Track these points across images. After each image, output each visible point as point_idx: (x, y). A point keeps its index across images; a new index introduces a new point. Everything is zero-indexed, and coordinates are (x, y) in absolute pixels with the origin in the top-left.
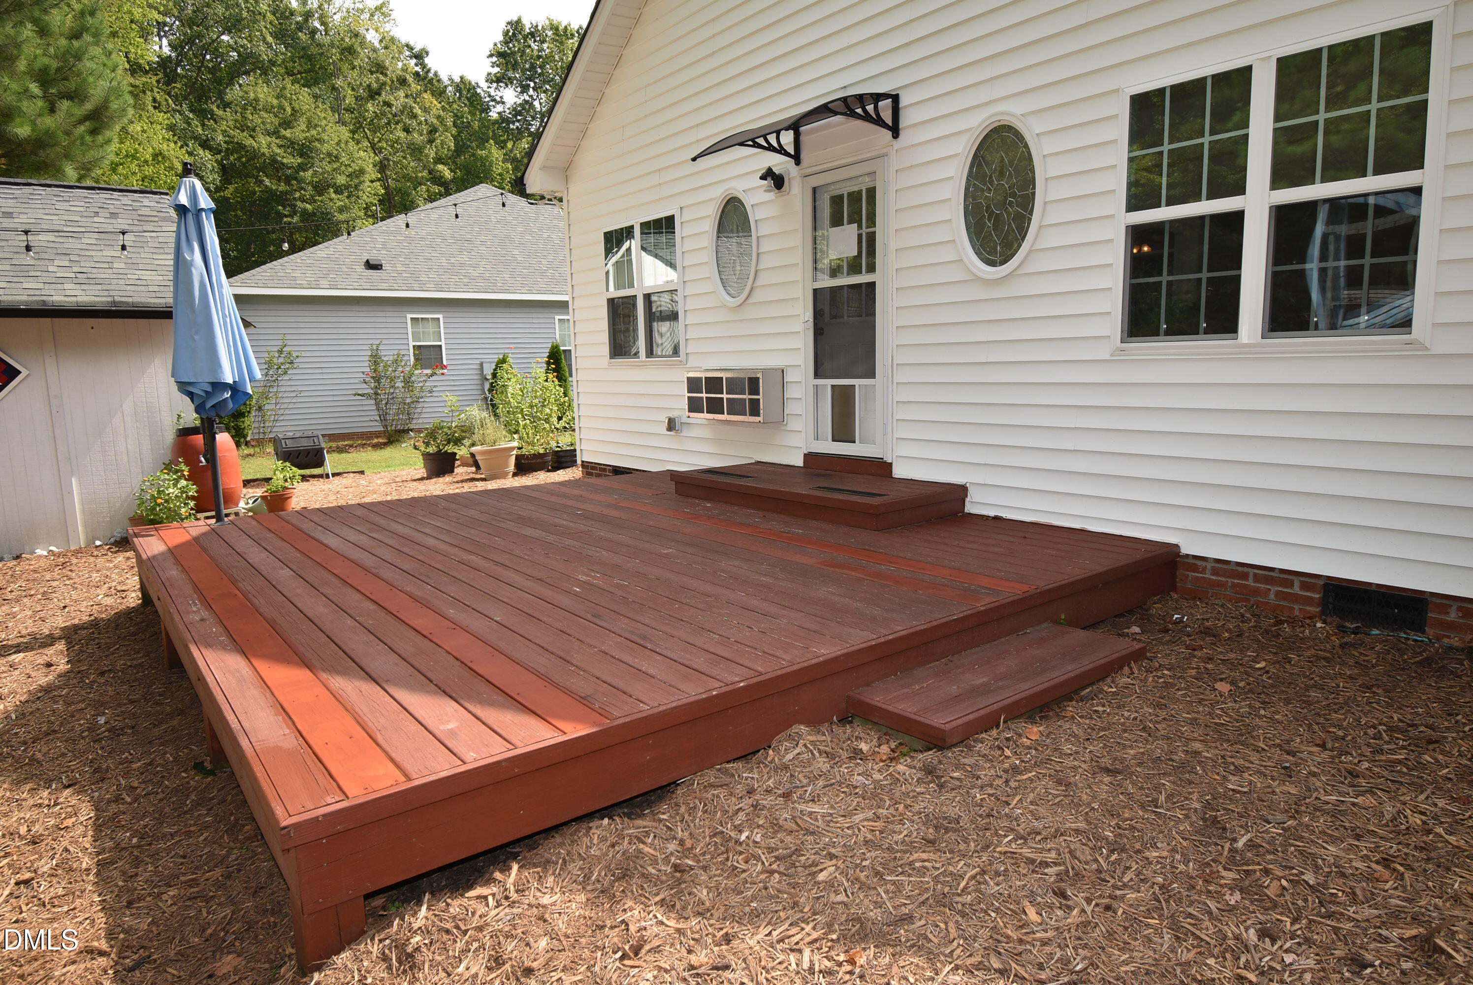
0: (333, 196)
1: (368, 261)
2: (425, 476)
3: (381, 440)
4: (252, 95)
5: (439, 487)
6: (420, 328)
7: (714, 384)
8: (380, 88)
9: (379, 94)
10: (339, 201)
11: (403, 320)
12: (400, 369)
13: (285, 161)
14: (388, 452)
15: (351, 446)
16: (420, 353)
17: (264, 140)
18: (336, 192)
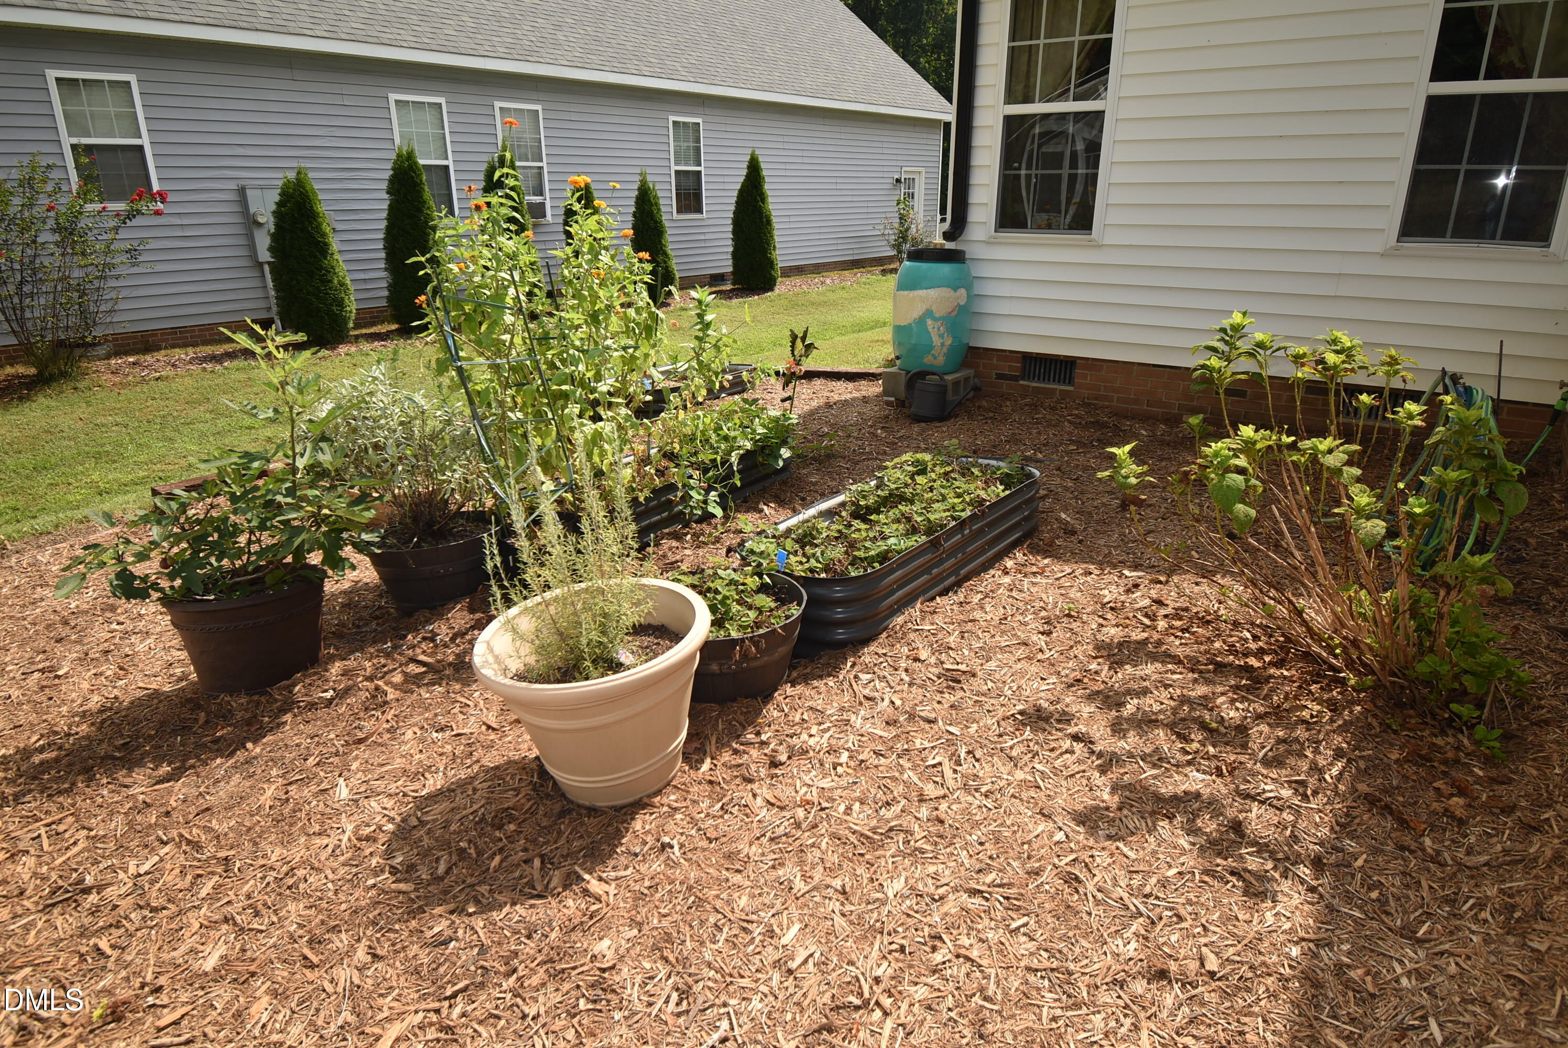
6: (85, 104)
11: (37, 83)
12: (44, 201)
16: (92, 163)
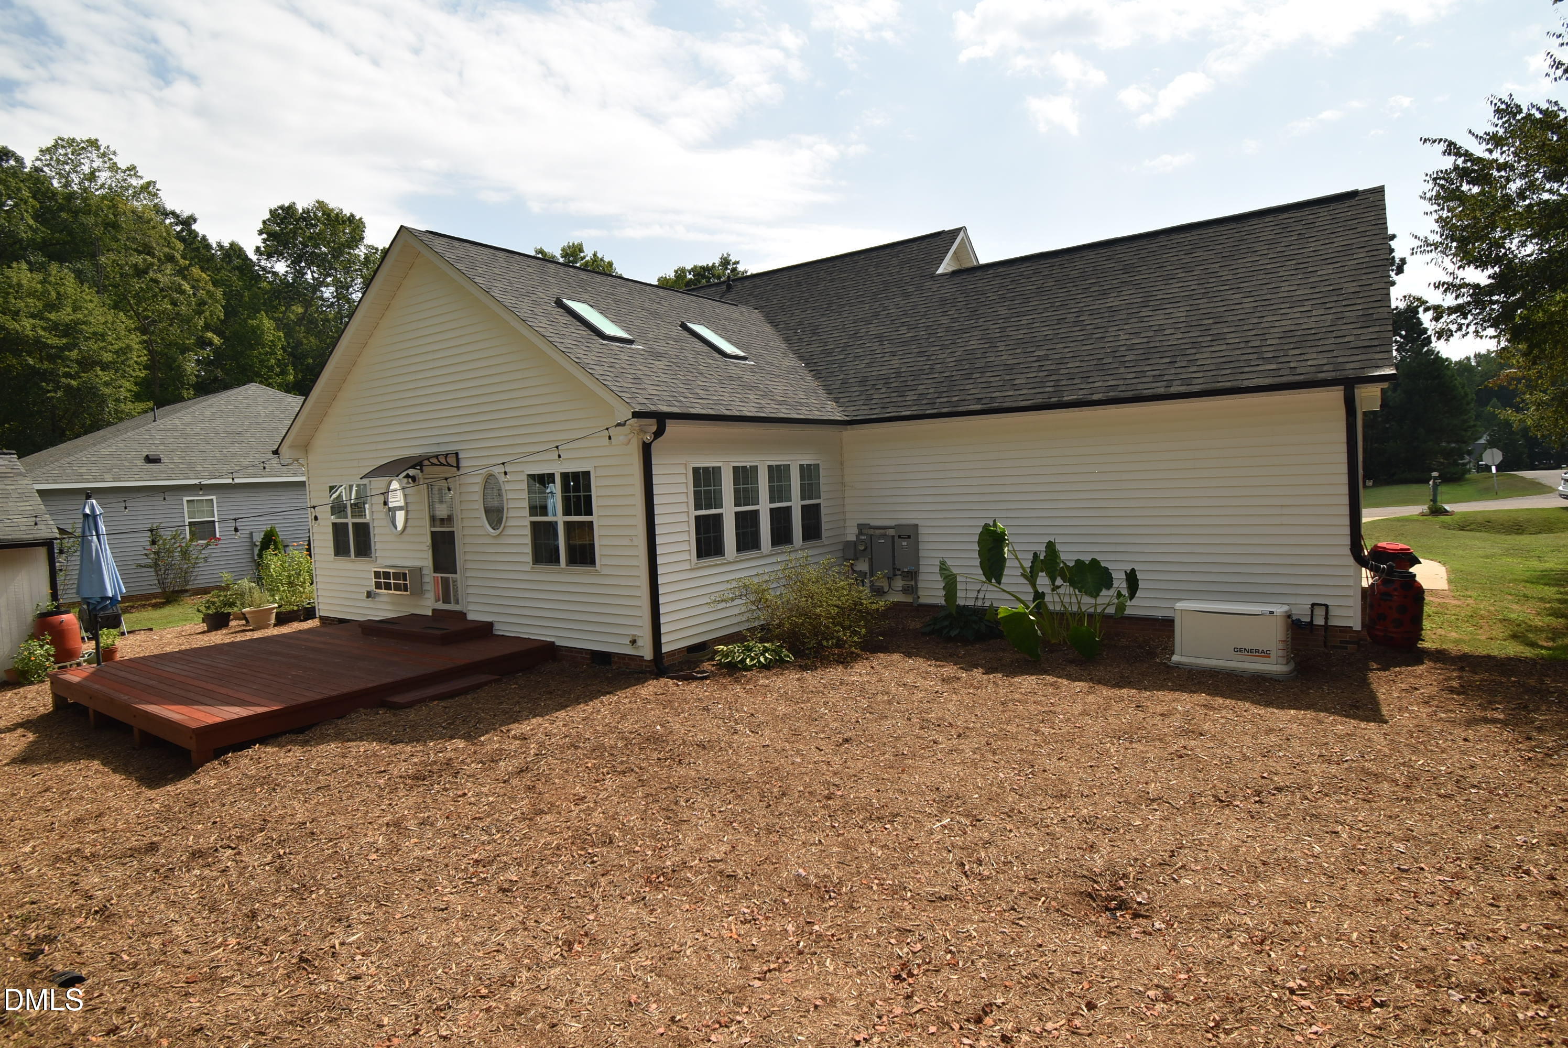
0: (100, 373)
1: (147, 456)
2: (206, 629)
3: (158, 600)
4: (15, 280)
5: (218, 637)
6: (195, 508)
7: (387, 576)
8: (148, 268)
9: (147, 273)
10: (105, 376)
11: (179, 502)
12: (178, 543)
13: (49, 342)
14: (167, 611)
15: (132, 607)
16: (195, 528)
17: (28, 323)
18: (102, 370)
